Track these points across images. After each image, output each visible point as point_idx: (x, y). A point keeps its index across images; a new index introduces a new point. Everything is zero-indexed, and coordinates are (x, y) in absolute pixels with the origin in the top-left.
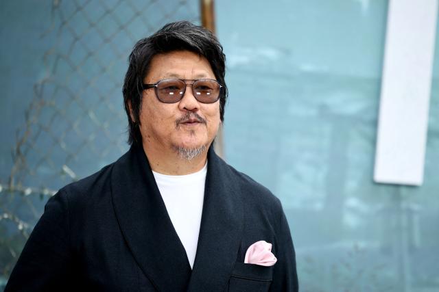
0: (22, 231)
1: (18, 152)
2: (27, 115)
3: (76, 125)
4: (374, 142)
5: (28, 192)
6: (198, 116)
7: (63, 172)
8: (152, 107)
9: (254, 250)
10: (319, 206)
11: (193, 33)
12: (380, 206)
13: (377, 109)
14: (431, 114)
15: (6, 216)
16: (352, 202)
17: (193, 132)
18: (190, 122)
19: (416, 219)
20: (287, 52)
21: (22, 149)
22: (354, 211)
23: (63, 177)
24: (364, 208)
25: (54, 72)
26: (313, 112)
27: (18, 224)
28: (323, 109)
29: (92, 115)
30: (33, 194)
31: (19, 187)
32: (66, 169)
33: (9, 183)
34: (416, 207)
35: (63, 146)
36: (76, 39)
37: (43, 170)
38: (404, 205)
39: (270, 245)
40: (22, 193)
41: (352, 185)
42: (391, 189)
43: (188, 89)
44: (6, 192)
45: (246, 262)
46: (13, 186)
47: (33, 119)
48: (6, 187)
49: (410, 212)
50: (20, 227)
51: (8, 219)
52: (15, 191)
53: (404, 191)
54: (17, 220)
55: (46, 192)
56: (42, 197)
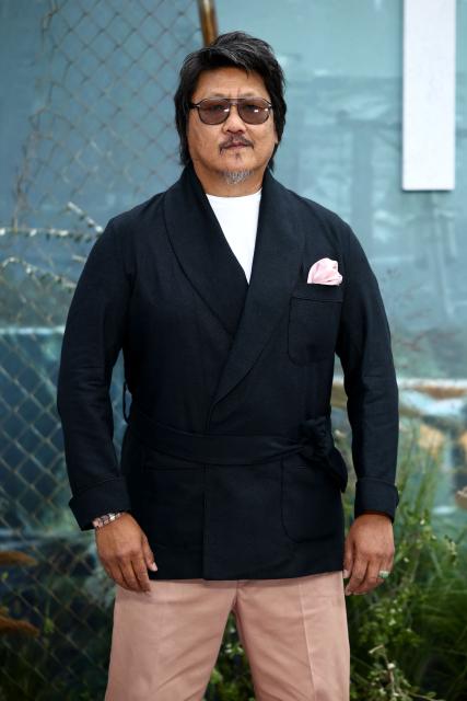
0: (31, 274)
1: (19, 190)
2: (25, 150)
3: (77, 157)
4: (400, 148)
5: (33, 232)
6: (242, 138)
7: (69, 209)
8: (197, 128)
9: (317, 268)
11: (241, 47)
12: (411, 217)
13: (400, 111)
14: (458, 112)
15: (12, 260)
16: (381, 215)
17: (238, 155)
18: (235, 146)
19: (451, 226)
21: (23, 187)
22: (382, 223)
23: (69, 213)
24: (394, 220)
25: (49, 100)
26: (332, 121)
27: (25, 267)
28: (342, 115)
29: (94, 144)
30: (38, 235)
31: (24, 229)
32: (71, 205)
33: (12, 225)
34: (449, 214)
35: (66, 180)
36: (70, 63)
37: (46, 207)
38: (437, 212)
39: (335, 263)
40: (27, 235)
41: (379, 196)
42: (422, 196)
43: (234, 109)
44: (9, 235)
45: (309, 281)
46: (16, 228)
47: (32, 154)
48: (9, 230)
49: (443, 219)
50: (29, 270)
51: (14, 263)
52: (19, 233)
53: (435, 198)
54: (24, 263)
55: (52, 231)
56: (48, 236)
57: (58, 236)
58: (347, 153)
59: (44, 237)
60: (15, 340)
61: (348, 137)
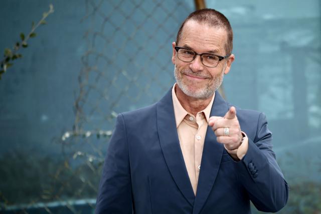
1: (77, 106)
2: (80, 79)
3: (114, 81)
5: (88, 134)
7: (112, 117)
10: (290, 115)
15: (79, 153)
16: (314, 109)
20: (252, 8)
21: (80, 104)
22: (315, 115)
25: (94, 45)
26: (277, 48)
27: (88, 158)
28: (285, 47)
29: (124, 73)
30: (91, 135)
31: (81, 132)
32: (114, 114)
33: (74, 130)
35: (107, 98)
36: (106, 20)
40: (84, 136)
41: (311, 96)
46: (77, 131)
47: (85, 82)
48: (72, 133)
50: (91, 160)
51: (81, 156)
52: (79, 135)
54: (87, 155)
55: (101, 133)
56: (98, 136)
57: (105, 136)
58: (289, 69)
59: (95, 137)
60: (73, 209)
61: (288, 59)
